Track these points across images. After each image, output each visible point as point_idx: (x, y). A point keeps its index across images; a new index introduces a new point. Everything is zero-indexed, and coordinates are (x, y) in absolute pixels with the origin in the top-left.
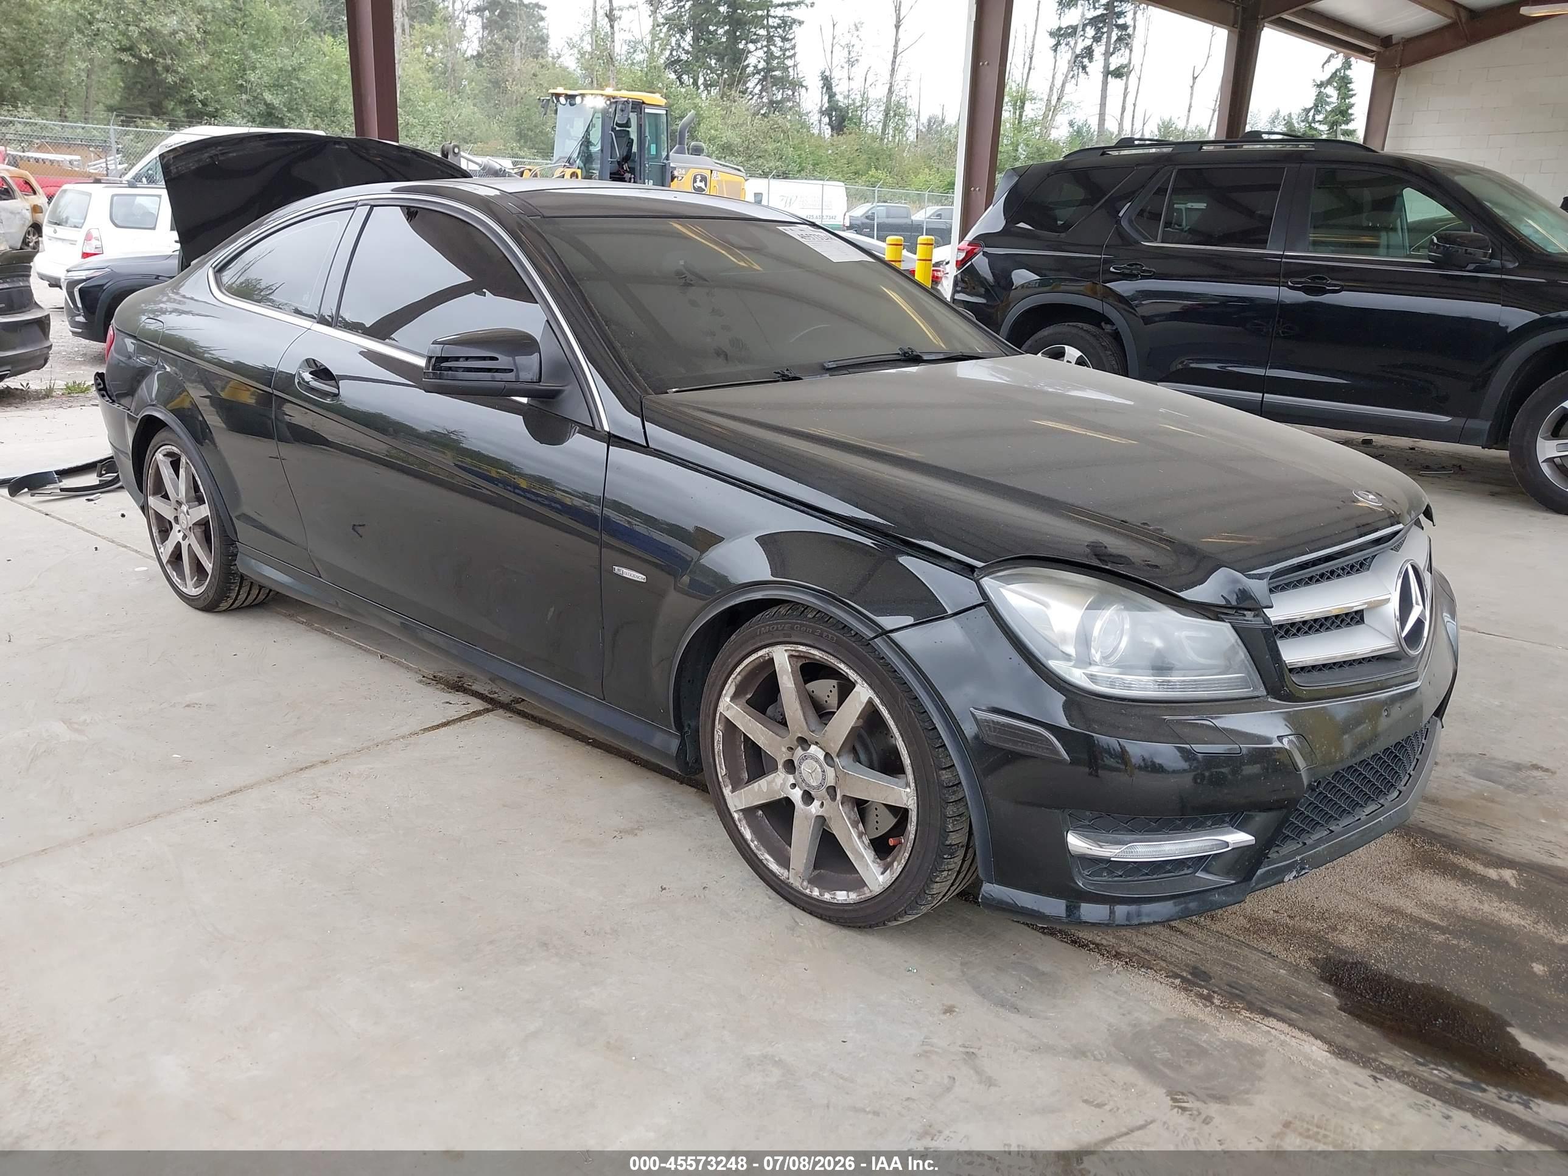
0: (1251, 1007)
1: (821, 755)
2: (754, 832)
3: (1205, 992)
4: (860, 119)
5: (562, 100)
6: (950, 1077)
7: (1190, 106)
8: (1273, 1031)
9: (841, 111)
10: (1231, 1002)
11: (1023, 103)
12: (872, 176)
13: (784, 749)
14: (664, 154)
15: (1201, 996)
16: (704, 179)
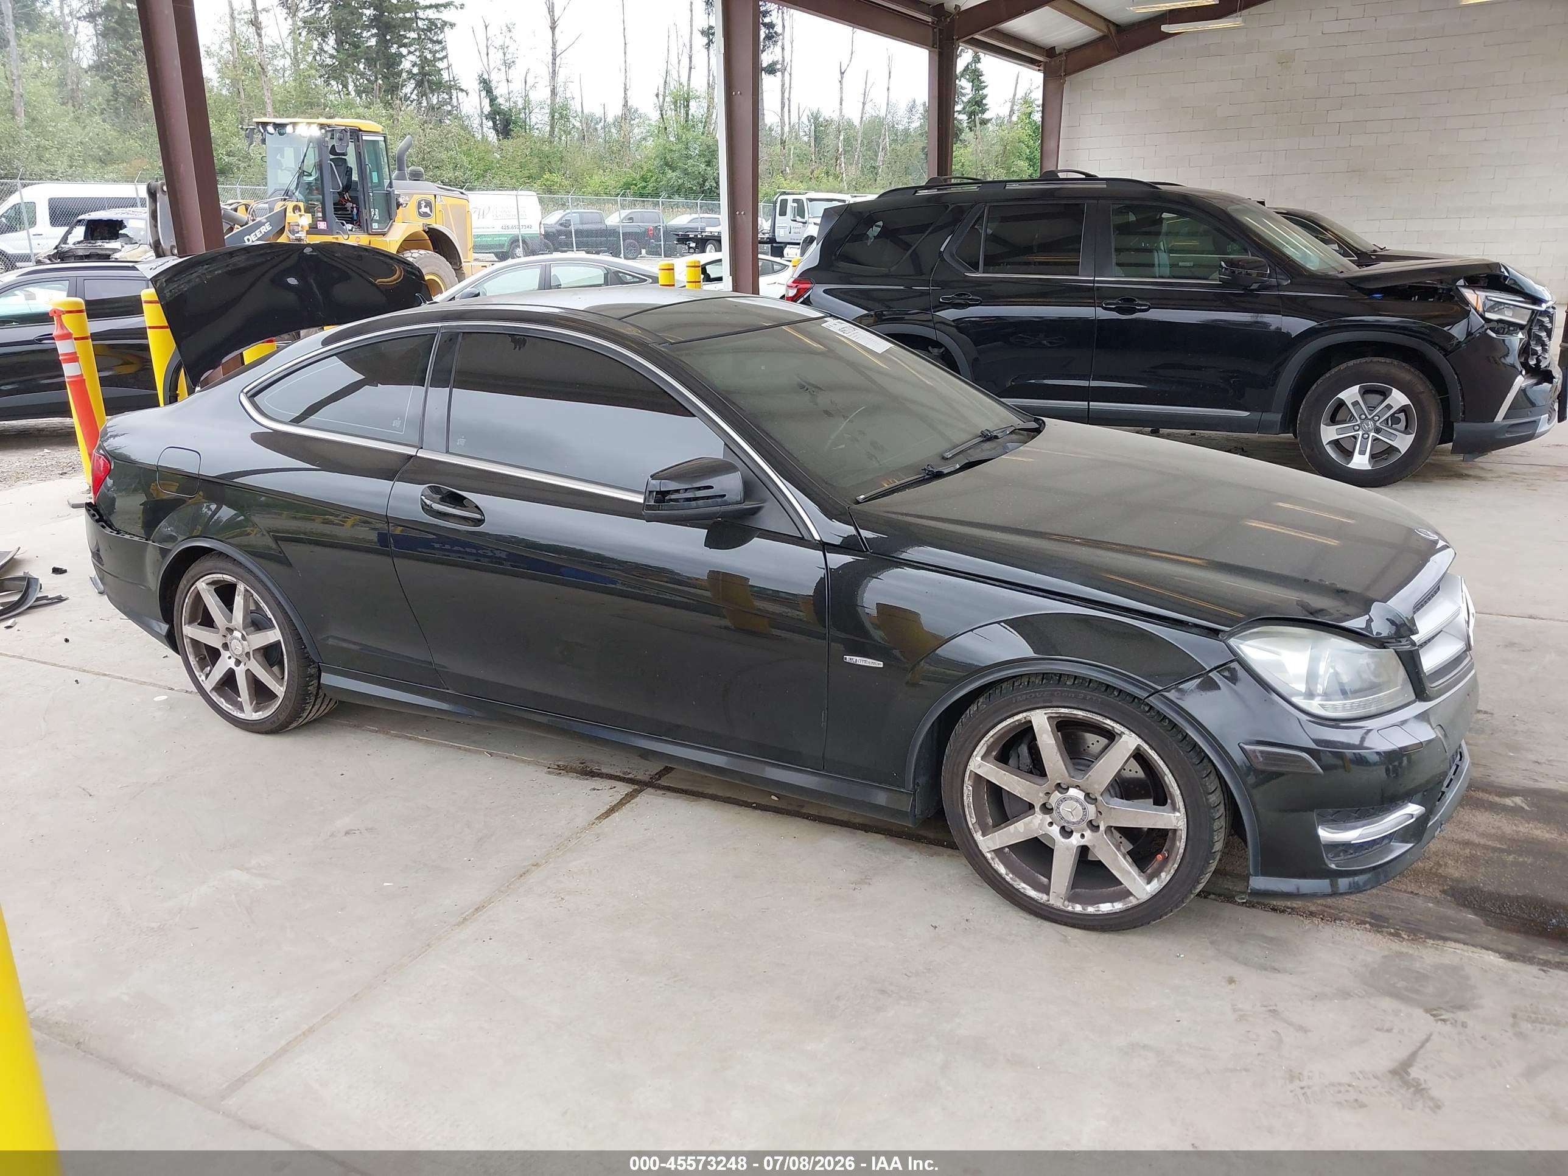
0: (1430, 936)
1: (1081, 795)
2: (1006, 866)
3: (1392, 931)
4: (525, 122)
5: (270, 129)
6: (1273, 1032)
7: (841, 100)
8: (1457, 951)
9: (505, 114)
10: (1415, 935)
11: (688, 102)
12: (547, 180)
13: (1041, 795)
14: (387, 182)
15: (1391, 934)
16: (428, 204)
